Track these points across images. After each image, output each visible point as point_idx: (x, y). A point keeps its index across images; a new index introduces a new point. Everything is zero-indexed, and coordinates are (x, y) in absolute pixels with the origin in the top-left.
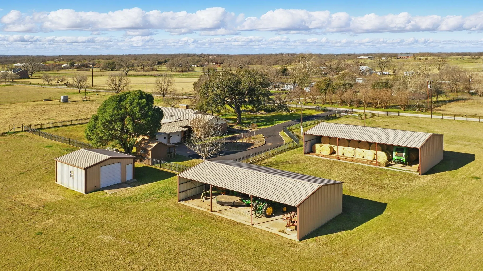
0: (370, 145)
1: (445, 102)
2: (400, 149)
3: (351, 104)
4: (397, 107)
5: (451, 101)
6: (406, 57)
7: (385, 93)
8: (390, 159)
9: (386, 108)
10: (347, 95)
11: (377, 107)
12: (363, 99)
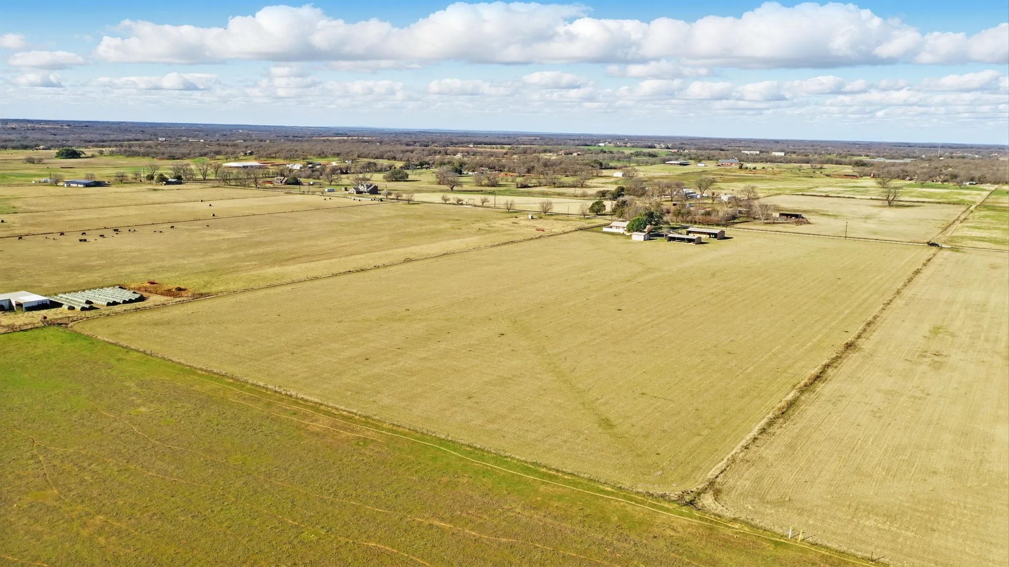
0: (705, 233)
1: (737, 223)
2: (713, 234)
3: (691, 223)
4: (713, 225)
5: (740, 223)
6: (729, 164)
7: (708, 218)
8: (710, 237)
9: (708, 225)
10: (689, 218)
11: (703, 225)
12: (697, 220)
